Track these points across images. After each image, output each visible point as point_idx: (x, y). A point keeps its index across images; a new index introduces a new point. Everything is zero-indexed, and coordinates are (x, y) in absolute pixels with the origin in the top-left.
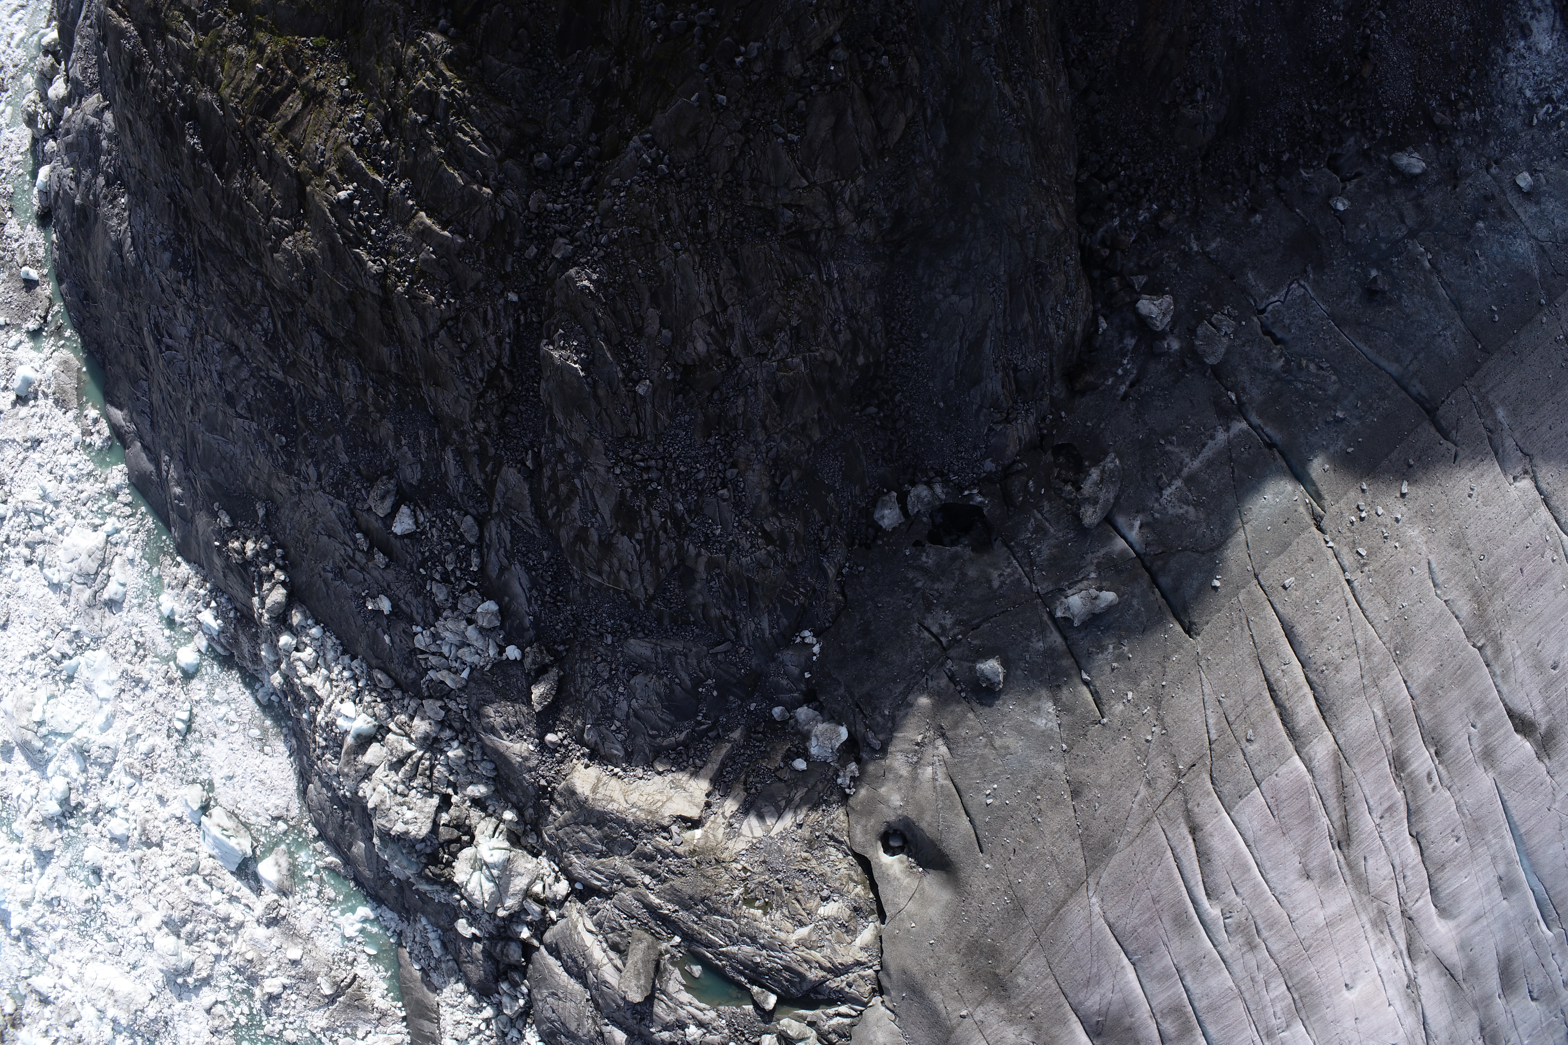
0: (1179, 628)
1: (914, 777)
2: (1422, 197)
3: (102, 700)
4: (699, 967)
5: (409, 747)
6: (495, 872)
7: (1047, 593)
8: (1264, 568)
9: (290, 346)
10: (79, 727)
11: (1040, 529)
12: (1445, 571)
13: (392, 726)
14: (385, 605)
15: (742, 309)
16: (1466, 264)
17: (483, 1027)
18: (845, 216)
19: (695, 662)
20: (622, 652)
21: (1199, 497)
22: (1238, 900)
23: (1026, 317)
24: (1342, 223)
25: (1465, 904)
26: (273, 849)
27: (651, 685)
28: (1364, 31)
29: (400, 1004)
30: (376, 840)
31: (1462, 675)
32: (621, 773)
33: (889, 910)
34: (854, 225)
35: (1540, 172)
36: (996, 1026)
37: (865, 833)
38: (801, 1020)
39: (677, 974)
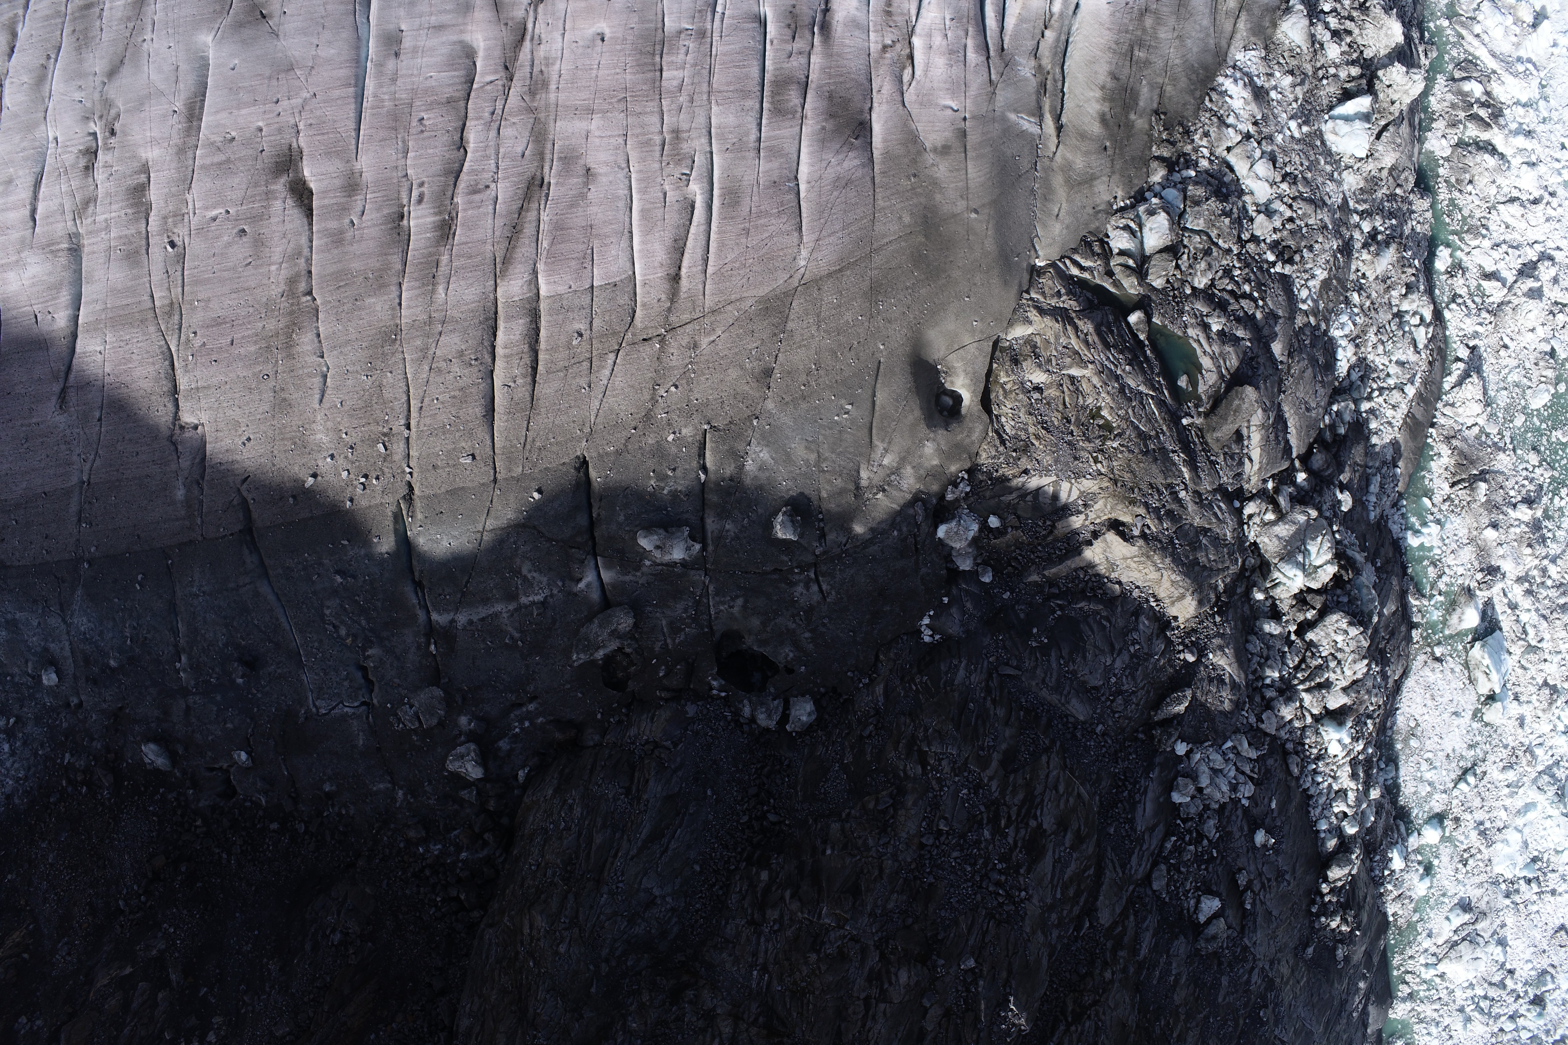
0: (593, 474)
1: (903, 461)
2: (158, 719)
4: (1179, 383)
5: (1306, 696)
6: (1300, 558)
7: (697, 569)
8: (483, 485)
11: (675, 629)
13: (1309, 720)
14: (1260, 837)
15: (852, 990)
16: (146, 638)
17: (1376, 393)
18: (726, 1027)
19: (1039, 671)
20: (1095, 713)
21: (512, 578)
22: (667, 187)
23: (598, 839)
24: (248, 739)
25: (445, 50)
26: (1457, 634)
27: (1086, 671)
28: (147, 900)
29: (1429, 440)
31: (340, 279)
32: (1152, 599)
33: (988, 346)
34: (719, 1012)
35: (29, 675)
36: (952, 186)
37: (971, 431)
38: (1117, 284)
39: (1202, 389)
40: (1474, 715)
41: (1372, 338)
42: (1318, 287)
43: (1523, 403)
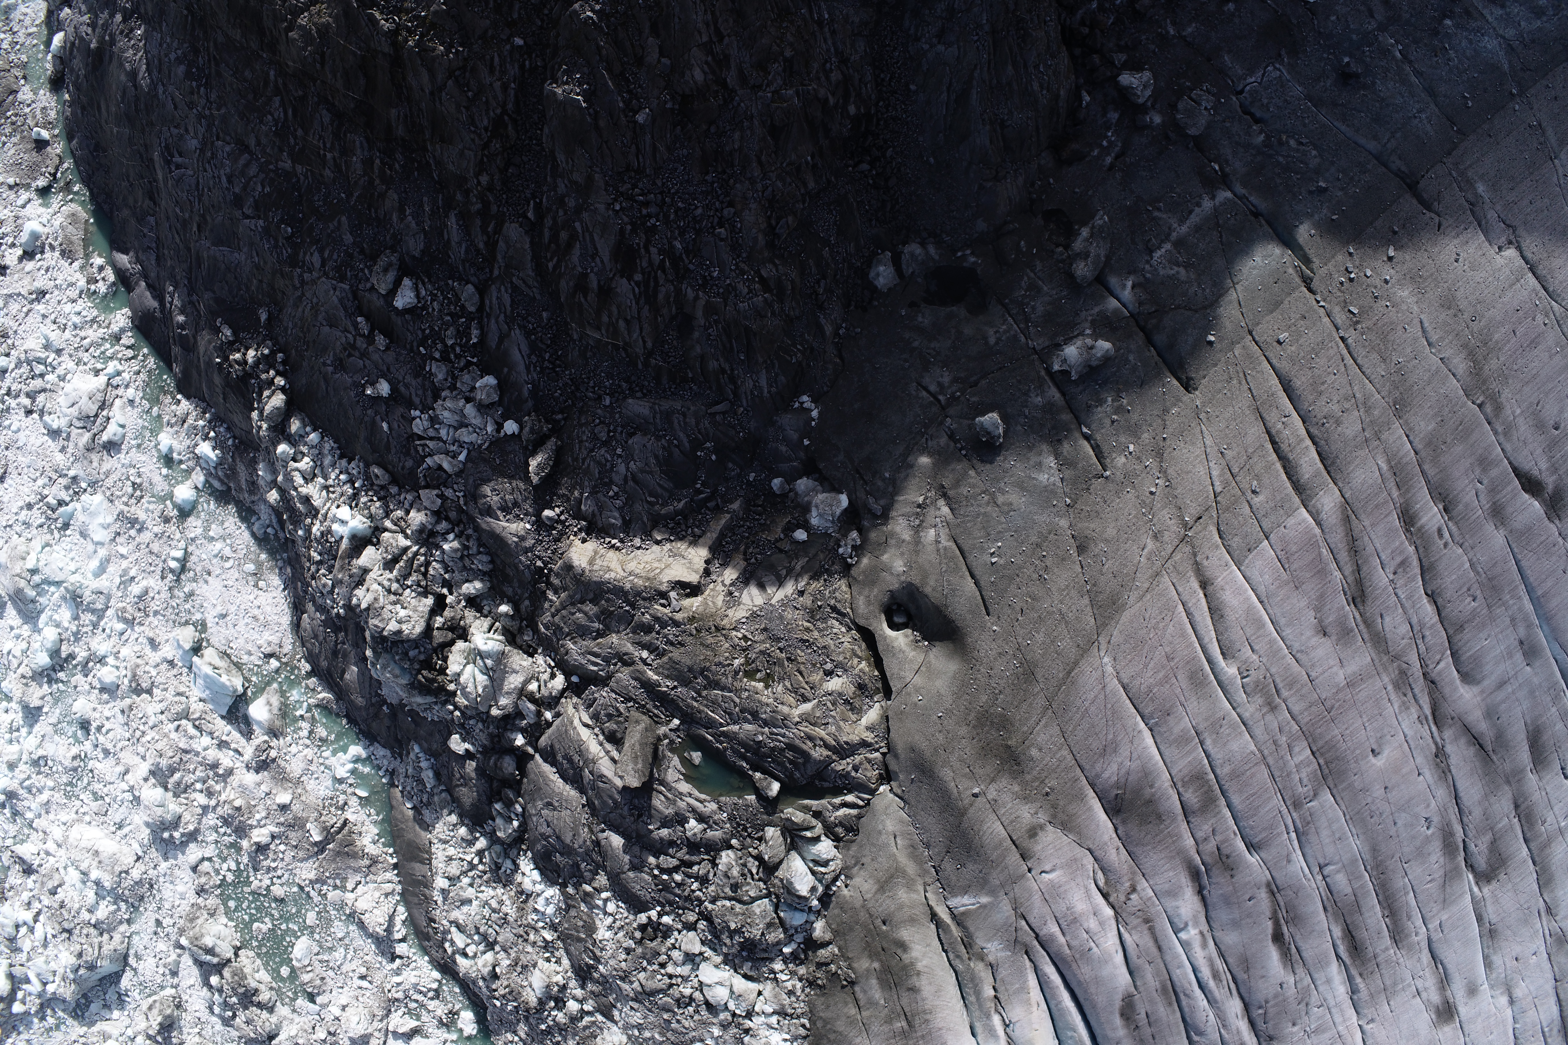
0: (1175, 382)
1: (917, 541)
3: (98, 543)
4: (699, 753)
5: (405, 544)
6: (489, 663)
7: (1043, 349)
8: (1258, 324)
9: (300, 132)
10: (74, 573)
11: (1034, 288)
12: (1438, 331)
13: (388, 524)
14: (385, 389)
15: (738, 42)
16: (1436, 56)
17: (476, 861)
19: (693, 421)
20: (620, 413)
21: (1189, 259)
22: (1255, 657)
24: (1313, 14)
25: (1488, 668)
26: (264, 689)
27: (649, 445)
29: (391, 850)
30: (369, 653)
31: (1464, 431)
32: (618, 544)
33: (895, 685)
36: (1010, 805)
37: (868, 603)
38: (806, 809)
39: (676, 761)
40: (204, 625)
41: (509, 909)
42: (598, 922)
43: (317, 937)
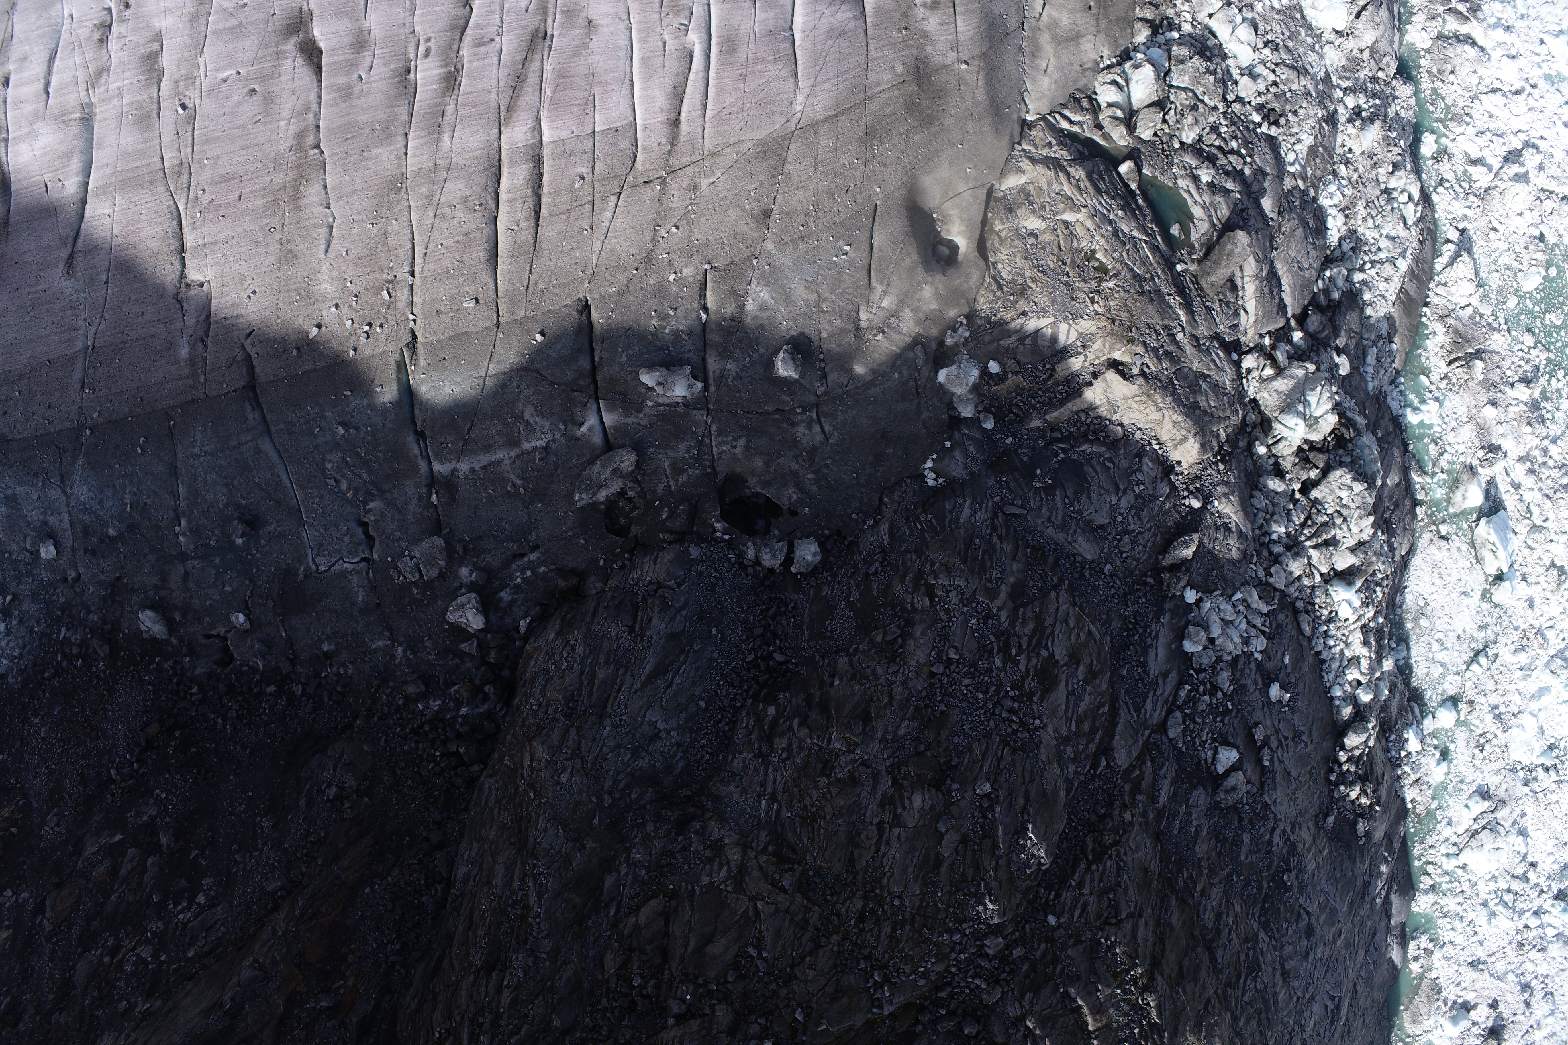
0: (595, 315)
1: (901, 303)
2: (156, 586)
3: (1535, 716)
4: (1172, 232)
5: (1314, 553)
6: (1300, 408)
7: (700, 409)
8: (486, 328)
9: (1243, 957)
11: (678, 470)
13: (1318, 578)
14: (1275, 691)
15: (864, 815)
16: (146, 504)
17: (1368, 266)
18: (734, 855)
19: (1044, 510)
20: (1102, 552)
21: (514, 423)
22: (666, 37)
23: (601, 674)
24: (247, 602)
26: (1461, 513)
27: (1092, 510)
28: (140, 768)
29: (1424, 319)
31: (348, 131)
32: (1154, 442)
33: (982, 194)
34: (726, 841)
35: (27, 550)
36: (942, 38)
37: (968, 276)
38: (1107, 136)
39: (1194, 237)
40: (1483, 596)
41: (1361, 210)
42: (1305, 153)
43: (1515, 285)
